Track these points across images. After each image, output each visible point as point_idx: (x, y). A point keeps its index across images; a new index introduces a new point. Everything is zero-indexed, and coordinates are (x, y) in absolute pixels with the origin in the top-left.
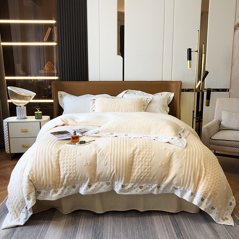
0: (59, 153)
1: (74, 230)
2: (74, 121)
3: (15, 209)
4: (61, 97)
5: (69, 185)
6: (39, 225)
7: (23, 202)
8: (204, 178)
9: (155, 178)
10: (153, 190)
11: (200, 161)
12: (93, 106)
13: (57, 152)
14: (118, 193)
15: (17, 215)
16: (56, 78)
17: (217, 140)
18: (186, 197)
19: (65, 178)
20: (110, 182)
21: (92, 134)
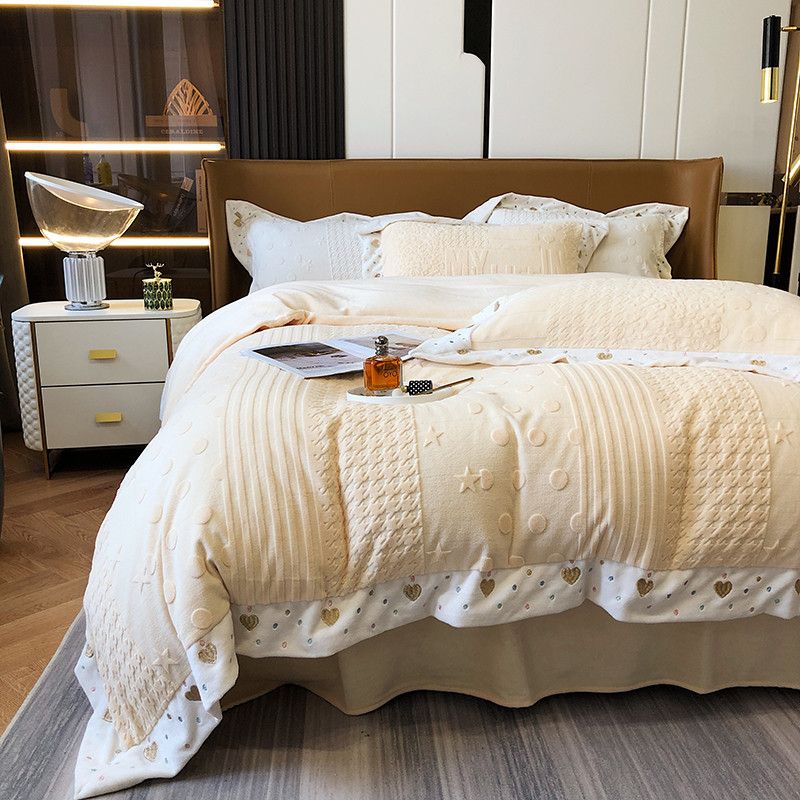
0: (333, 430)
2: (334, 305)
3: (132, 702)
4: (240, 225)
5: (388, 582)
6: (252, 774)
7: (174, 666)
9: (791, 544)
10: (776, 600)
12: (374, 256)
13: (324, 428)
14: (617, 616)
15: (140, 729)
16: (215, 147)
19: (372, 550)
20: (581, 565)
21: (447, 351)
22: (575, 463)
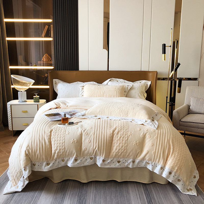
0: (51, 132)
1: (62, 196)
2: (65, 104)
3: (15, 178)
4: (56, 84)
5: (59, 159)
6: (34, 192)
7: (21, 172)
8: (172, 155)
9: (131, 154)
10: (129, 164)
11: (168, 141)
12: (82, 91)
13: (49, 131)
14: (99, 166)
15: (16, 183)
16: (52, 68)
17: (186, 122)
18: (157, 171)
19: (56, 153)
20: (93, 157)
21: (80, 116)
22: (92, 138)
